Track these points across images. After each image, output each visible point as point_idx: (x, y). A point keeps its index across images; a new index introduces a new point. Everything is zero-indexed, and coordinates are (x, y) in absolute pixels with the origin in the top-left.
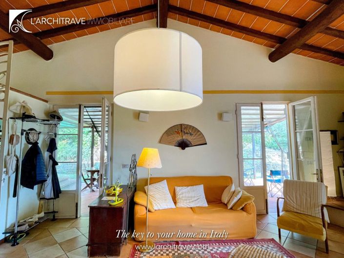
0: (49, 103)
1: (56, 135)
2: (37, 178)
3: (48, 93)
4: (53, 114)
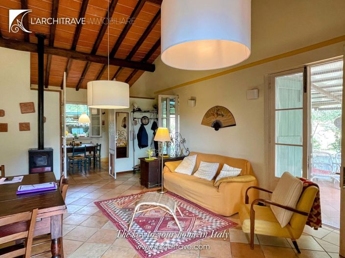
0: (155, 99)
1: (158, 119)
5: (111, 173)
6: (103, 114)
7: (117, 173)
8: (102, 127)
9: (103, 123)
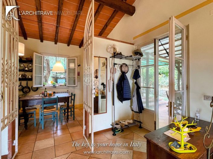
0: (135, 45)
1: (139, 67)
2: (124, 96)
3: (134, 38)
4: (136, 51)
5: (86, 134)
6: (79, 66)
7: (94, 133)
8: (78, 78)
9: (79, 74)
